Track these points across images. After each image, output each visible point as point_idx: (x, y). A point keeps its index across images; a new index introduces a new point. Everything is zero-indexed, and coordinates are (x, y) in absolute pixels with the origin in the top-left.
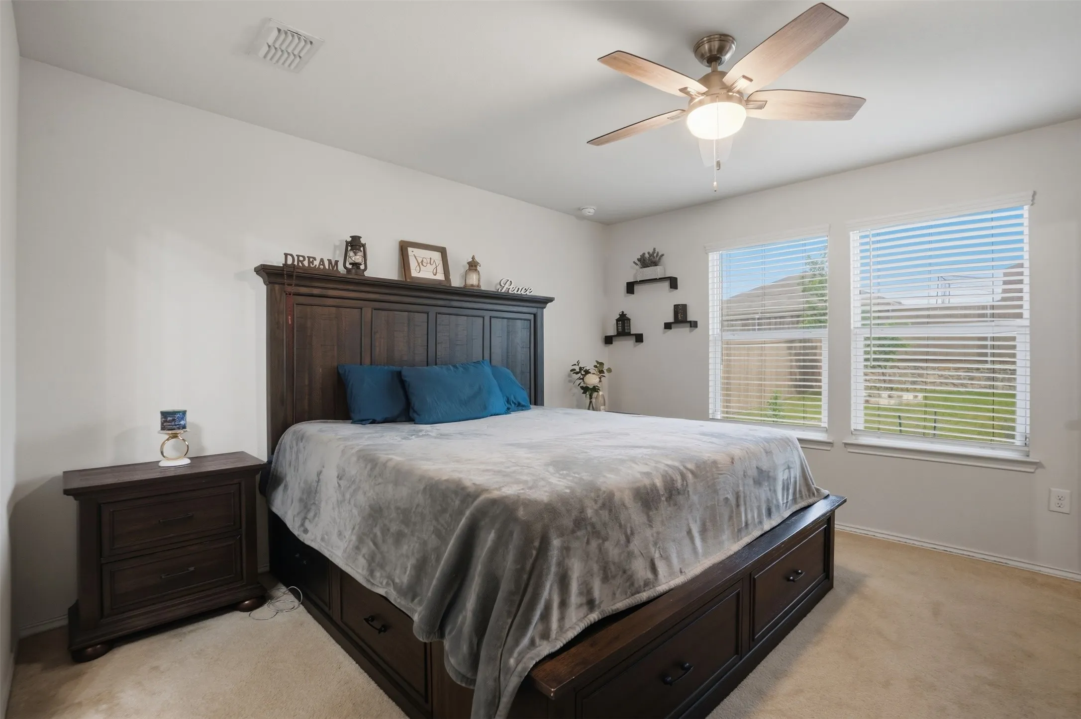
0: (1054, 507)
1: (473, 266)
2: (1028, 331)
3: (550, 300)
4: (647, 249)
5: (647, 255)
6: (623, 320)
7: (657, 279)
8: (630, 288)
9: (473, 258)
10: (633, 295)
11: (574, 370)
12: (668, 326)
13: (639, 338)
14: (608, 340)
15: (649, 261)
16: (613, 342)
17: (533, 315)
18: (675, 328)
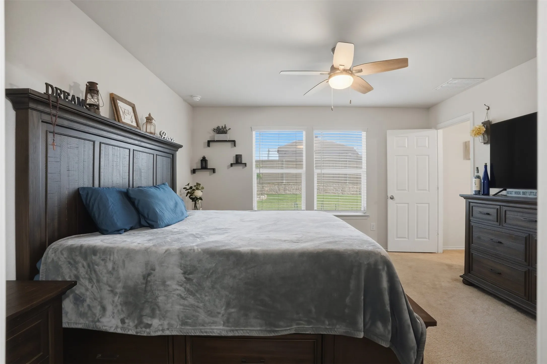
0: (372, 229)
1: (149, 119)
2: (365, 173)
3: (181, 146)
4: (221, 125)
5: (221, 128)
6: (204, 161)
7: (227, 141)
8: (209, 143)
9: (150, 115)
10: (209, 148)
11: (186, 188)
12: (232, 165)
13: (214, 170)
14: (194, 171)
15: (221, 131)
16: (196, 173)
17: (172, 155)
18: (234, 166)
